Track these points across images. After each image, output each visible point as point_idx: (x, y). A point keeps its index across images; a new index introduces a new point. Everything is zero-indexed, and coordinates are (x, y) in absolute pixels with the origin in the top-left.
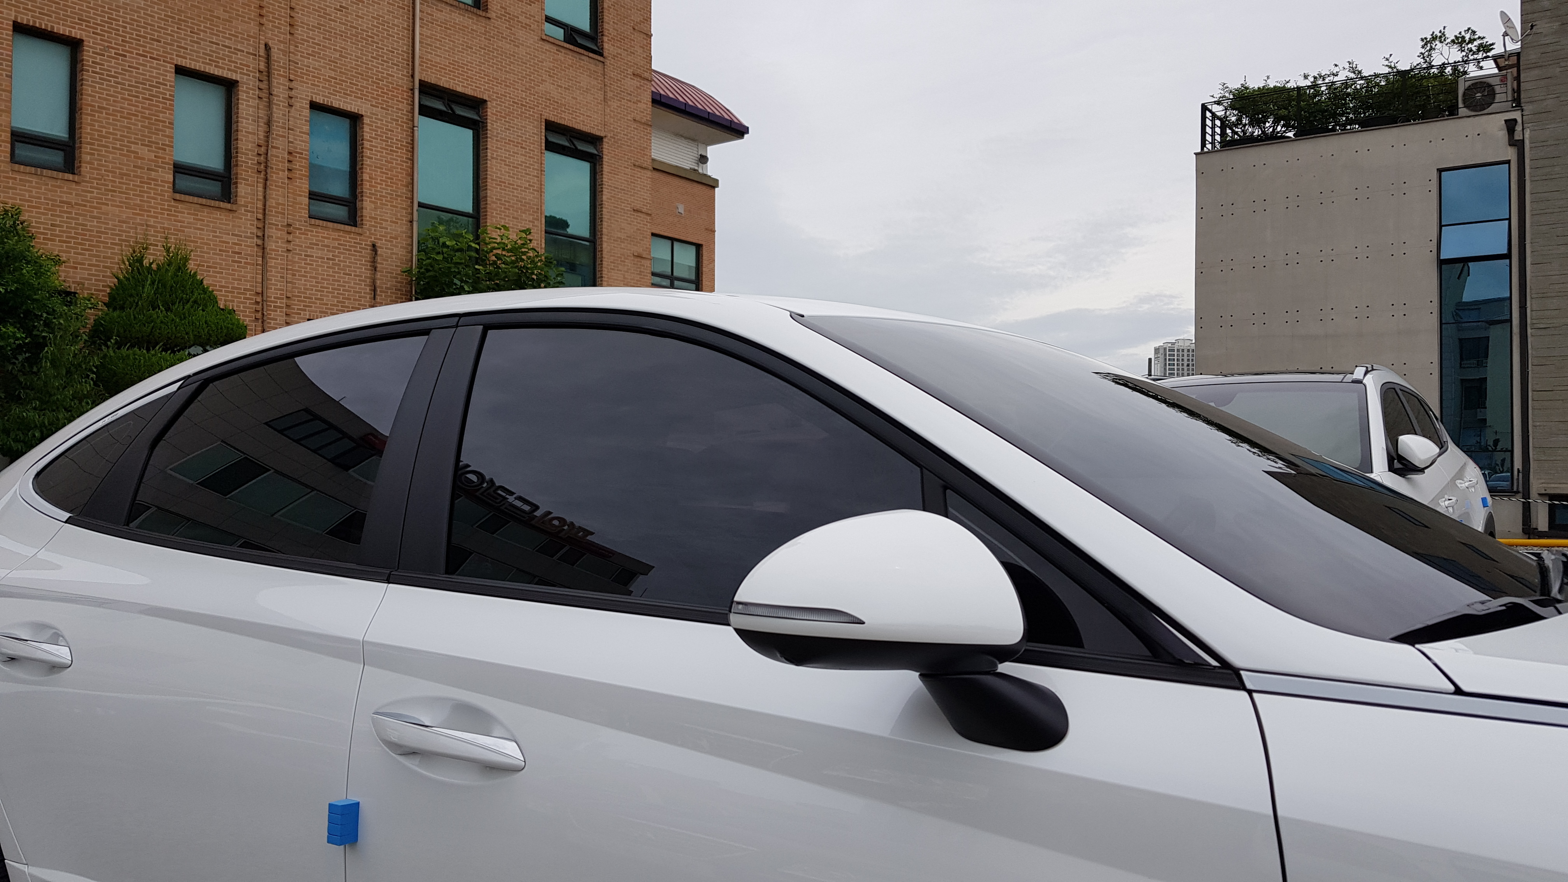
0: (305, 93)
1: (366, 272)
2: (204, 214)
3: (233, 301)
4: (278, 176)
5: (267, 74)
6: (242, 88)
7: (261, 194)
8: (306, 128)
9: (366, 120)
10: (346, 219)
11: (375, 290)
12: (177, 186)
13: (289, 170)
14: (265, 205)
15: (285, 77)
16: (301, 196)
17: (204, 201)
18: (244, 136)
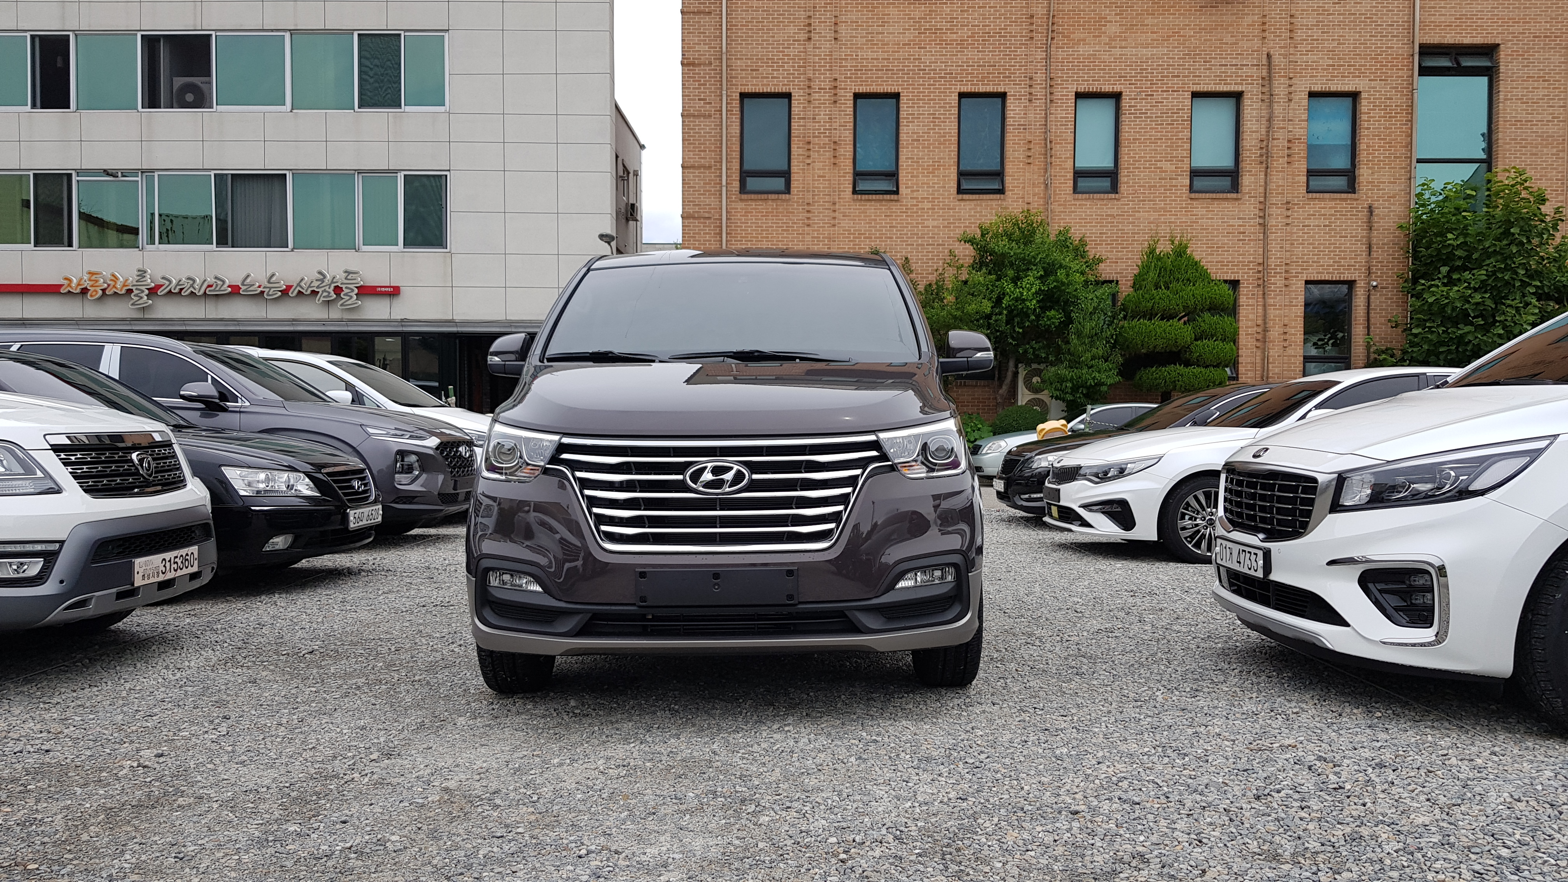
0: (1303, 86)
1: (1362, 233)
2: (1216, 206)
3: (1238, 273)
4: (1278, 163)
5: (1268, 79)
6: (1246, 96)
7: (1262, 181)
8: (1304, 116)
9: (1363, 95)
10: (1346, 188)
11: (1370, 248)
12: (1195, 188)
13: (1288, 156)
14: (1266, 190)
15: (1286, 76)
16: (1299, 175)
17: (1214, 195)
18: (1248, 135)
